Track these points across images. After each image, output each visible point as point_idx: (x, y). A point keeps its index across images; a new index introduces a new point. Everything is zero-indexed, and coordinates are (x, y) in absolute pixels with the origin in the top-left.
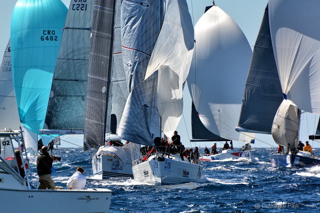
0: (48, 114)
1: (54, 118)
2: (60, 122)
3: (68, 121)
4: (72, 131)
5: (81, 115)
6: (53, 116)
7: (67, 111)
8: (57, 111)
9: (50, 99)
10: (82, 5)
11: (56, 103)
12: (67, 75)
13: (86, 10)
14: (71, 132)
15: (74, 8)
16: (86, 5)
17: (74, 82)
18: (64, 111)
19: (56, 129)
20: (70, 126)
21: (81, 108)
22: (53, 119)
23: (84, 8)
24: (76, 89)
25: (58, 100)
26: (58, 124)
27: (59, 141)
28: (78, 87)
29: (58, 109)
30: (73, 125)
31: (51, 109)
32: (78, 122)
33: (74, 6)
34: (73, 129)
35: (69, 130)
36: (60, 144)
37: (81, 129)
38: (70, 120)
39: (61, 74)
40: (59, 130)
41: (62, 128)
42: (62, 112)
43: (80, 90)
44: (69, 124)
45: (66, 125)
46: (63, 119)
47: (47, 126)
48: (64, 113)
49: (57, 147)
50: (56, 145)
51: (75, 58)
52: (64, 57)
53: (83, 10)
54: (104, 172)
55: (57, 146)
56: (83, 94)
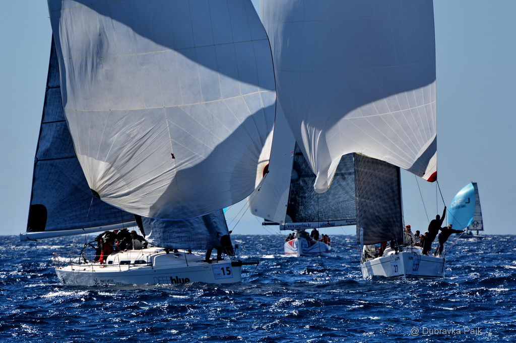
0: (291, 202)
1: (301, 207)
2: (310, 212)
3: (322, 210)
4: (330, 222)
5: (341, 199)
6: (299, 205)
8: (305, 198)
9: (292, 181)
11: (302, 187)
14: (328, 224)
18: (315, 197)
19: (305, 222)
20: (326, 216)
21: (341, 190)
22: (299, 208)
25: (304, 181)
26: (307, 215)
27: (481, 225)
29: (306, 195)
30: (330, 214)
31: (295, 195)
32: (339, 210)
34: (330, 220)
35: (325, 221)
36: (482, 229)
37: (343, 218)
38: (326, 208)
40: (310, 223)
41: (313, 219)
42: (312, 197)
44: (324, 214)
45: (319, 215)
46: (314, 208)
47: (290, 219)
48: (316, 200)
49: (478, 234)
50: (476, 231)
54: (406, 275)
55: (478, 232)
56: (343, 172)
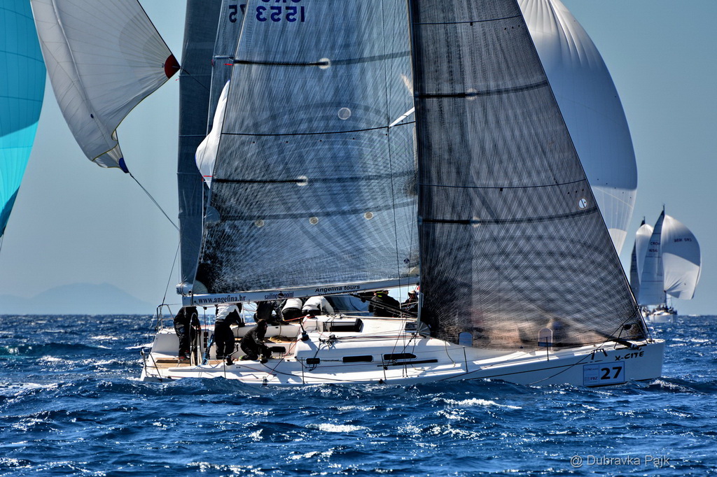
0: (205, 260)
1: (226, 269)
2: (244, 276)
3: (268, 273)
4: (282, 292)
5: (308, 256)
6: (221, 265)
7: (264, 250)
8: (234, 253)
10: (288, 8)
11: (229, 236)
12: (258, 171)
13: (303, 20)
15: (261, 17)
16: (303, 9)
17: (282, 187)
18: (254, 252)
19: (232, 291)
20: (275, 282)
21: (308, 240)
22: (221, 270)
23: (297, 16)
24: (291, 200)
26: (237, 281)
28: (298, 196)
29: (237, 248)
32: (301, 273)
33: (261, 10)
37: (309, 286)
38: (276, 269)
39: (239, 170)
42: (248, 253)
43: (304, 202)
45: (262, 281)
47: (203, 287)
48: (257, 256)
51: (282, 131)
52: (246, 130)
53: (294, 20)
